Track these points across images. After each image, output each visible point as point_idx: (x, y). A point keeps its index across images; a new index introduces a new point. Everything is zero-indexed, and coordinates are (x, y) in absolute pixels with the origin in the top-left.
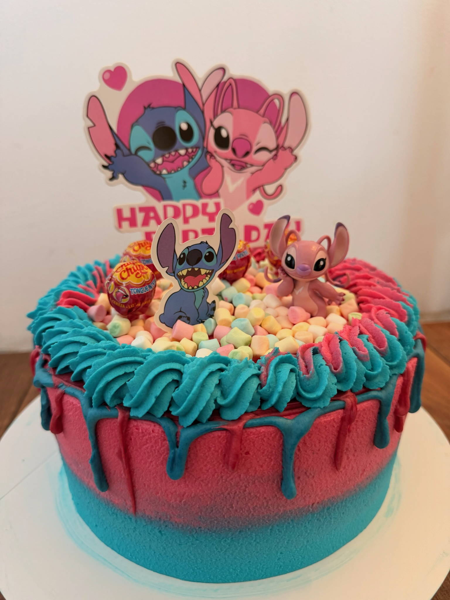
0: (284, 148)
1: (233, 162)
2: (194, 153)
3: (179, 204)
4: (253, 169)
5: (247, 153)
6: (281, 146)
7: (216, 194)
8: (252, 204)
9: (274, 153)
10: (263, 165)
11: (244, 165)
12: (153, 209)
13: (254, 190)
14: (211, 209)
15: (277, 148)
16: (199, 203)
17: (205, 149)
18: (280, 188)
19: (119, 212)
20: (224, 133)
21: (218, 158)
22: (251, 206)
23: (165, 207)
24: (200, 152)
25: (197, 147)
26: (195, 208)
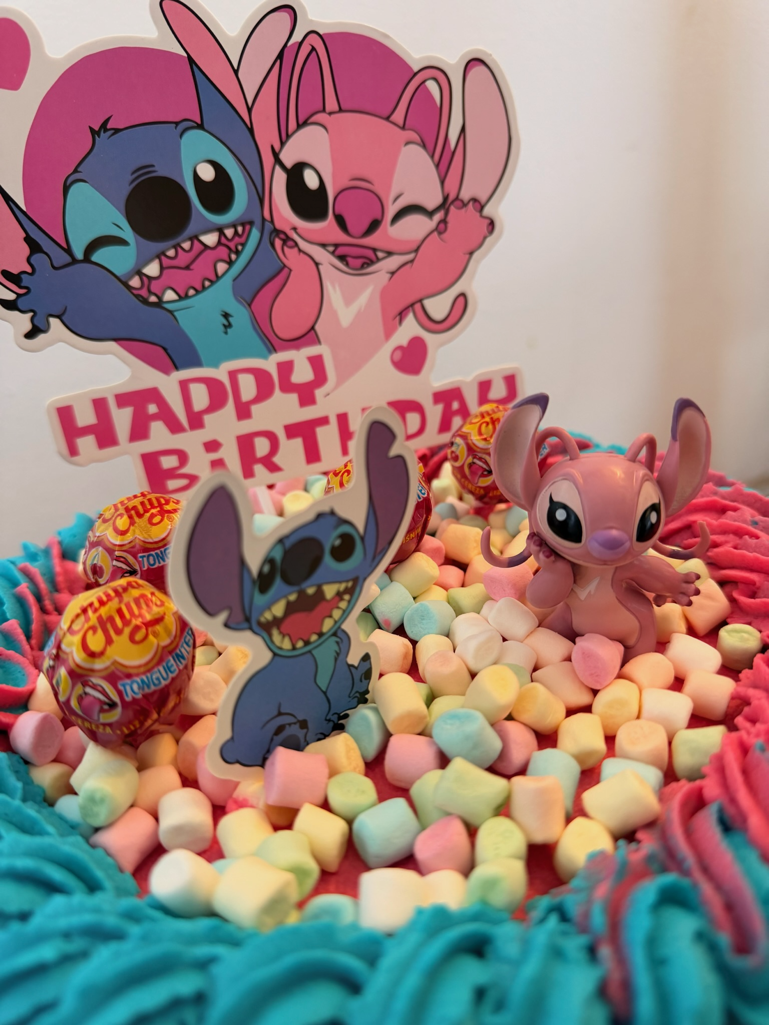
0: (462, 201)
1: (341, 251)
2: (242, 238)
3: (221, 373)
4: (393, 262)
5: (374, 225)
6: (452, 197)
7: (309, 336)
8: (400, 348)
9: (438, 217)
10: (417, 250)
11: (370, 253)
12: (154, 395)
13: (402, 315)
14: (303, 374)
15: (445, 205)
16: (270, 364)
17: (268, 226)
18: (462, 302)
19: (65, 415)
20: (311, 180)
21: (302, 244)
22: (398, 355)
23: (184, 385)
24: (255, 234)
25: (247, 224)
26: (261, 376)
